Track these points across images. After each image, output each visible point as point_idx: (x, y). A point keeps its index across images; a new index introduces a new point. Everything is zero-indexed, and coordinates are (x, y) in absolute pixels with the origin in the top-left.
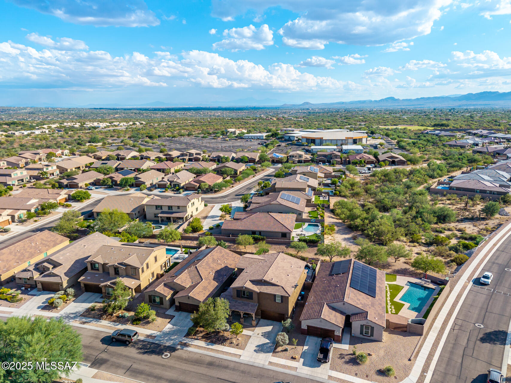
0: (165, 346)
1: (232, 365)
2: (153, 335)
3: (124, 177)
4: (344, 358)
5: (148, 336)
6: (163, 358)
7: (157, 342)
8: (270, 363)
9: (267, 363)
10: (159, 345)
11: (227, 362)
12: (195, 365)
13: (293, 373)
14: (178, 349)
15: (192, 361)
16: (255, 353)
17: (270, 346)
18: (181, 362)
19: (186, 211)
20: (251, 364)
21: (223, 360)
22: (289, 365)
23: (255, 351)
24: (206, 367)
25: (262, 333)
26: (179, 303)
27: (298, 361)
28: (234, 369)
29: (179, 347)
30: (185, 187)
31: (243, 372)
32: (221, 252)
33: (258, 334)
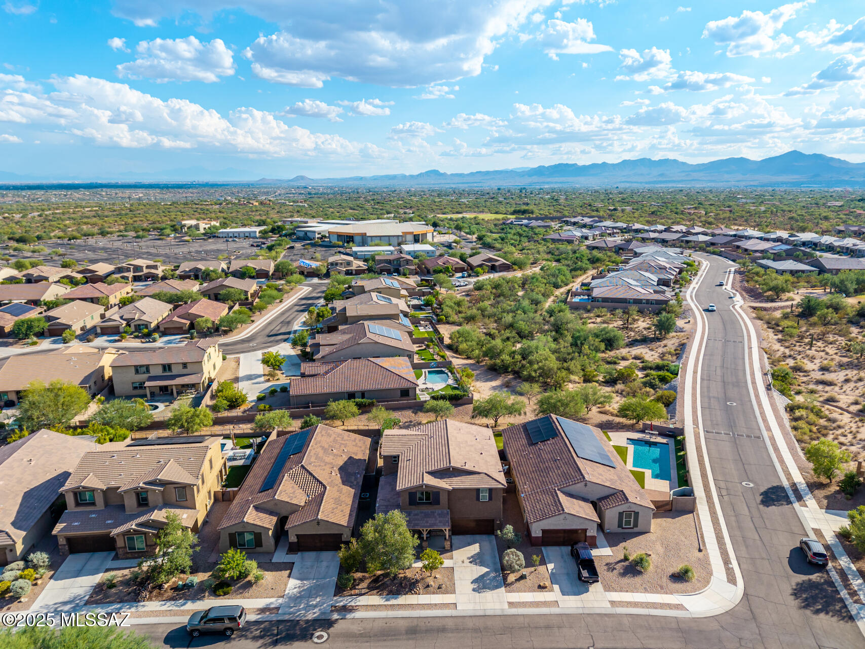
0: (307, 621)
1: (450, 624)
2: (272, 606)
3: (16, 318)
4: (615, 569)
5: (262, 611)
6: (317, 643)
7: (287, 617)
8: (511, 604)
9: (506, 606)
10: (295, 623)
11: (438, 620)
12: (385, 640)
13: (554, 610)
14: (337, 620)
15: (375, 635)
16: (477, 594)
17: (494, 578)
18: (357, 642)
19: (201, 371)
20: (481, 613)
21: (429, 620)
22: (542, 600)
23: (474, 590)
24: (408, 639)
25: (469, 558)
26: (298, 536)
27: (552, 590)
28: (457, 630)
29: (335, 616)
30: (162, 329)
31: (476, 630)
32: (329, 435)
33: (463, 562)
